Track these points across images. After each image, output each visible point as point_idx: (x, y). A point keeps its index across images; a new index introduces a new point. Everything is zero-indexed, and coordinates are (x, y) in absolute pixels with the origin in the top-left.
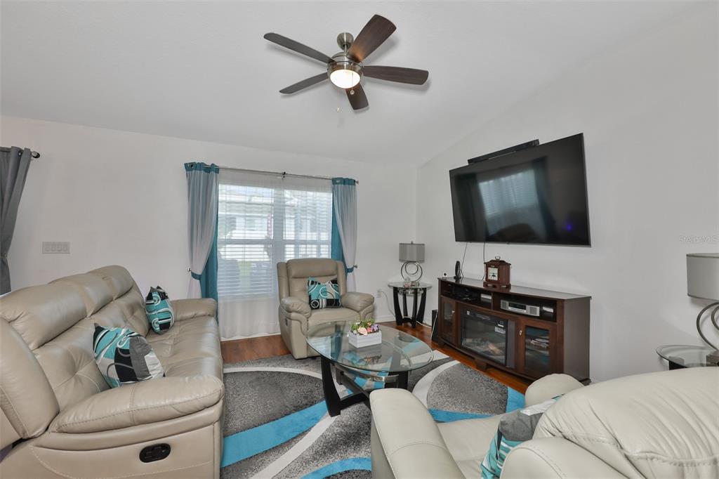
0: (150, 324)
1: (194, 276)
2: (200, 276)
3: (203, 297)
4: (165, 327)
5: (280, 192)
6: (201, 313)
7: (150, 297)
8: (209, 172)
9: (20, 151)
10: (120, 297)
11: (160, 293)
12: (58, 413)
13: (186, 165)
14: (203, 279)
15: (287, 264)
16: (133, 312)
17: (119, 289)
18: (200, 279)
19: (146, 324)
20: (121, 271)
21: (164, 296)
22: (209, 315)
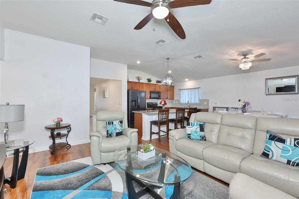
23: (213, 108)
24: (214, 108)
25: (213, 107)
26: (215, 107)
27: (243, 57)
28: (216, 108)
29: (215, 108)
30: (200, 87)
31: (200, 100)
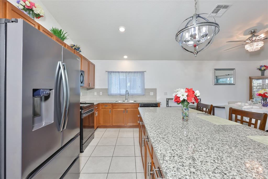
25: (167, 99)
28: (169, 100)
30: (145, 71)
31: (145, 89)
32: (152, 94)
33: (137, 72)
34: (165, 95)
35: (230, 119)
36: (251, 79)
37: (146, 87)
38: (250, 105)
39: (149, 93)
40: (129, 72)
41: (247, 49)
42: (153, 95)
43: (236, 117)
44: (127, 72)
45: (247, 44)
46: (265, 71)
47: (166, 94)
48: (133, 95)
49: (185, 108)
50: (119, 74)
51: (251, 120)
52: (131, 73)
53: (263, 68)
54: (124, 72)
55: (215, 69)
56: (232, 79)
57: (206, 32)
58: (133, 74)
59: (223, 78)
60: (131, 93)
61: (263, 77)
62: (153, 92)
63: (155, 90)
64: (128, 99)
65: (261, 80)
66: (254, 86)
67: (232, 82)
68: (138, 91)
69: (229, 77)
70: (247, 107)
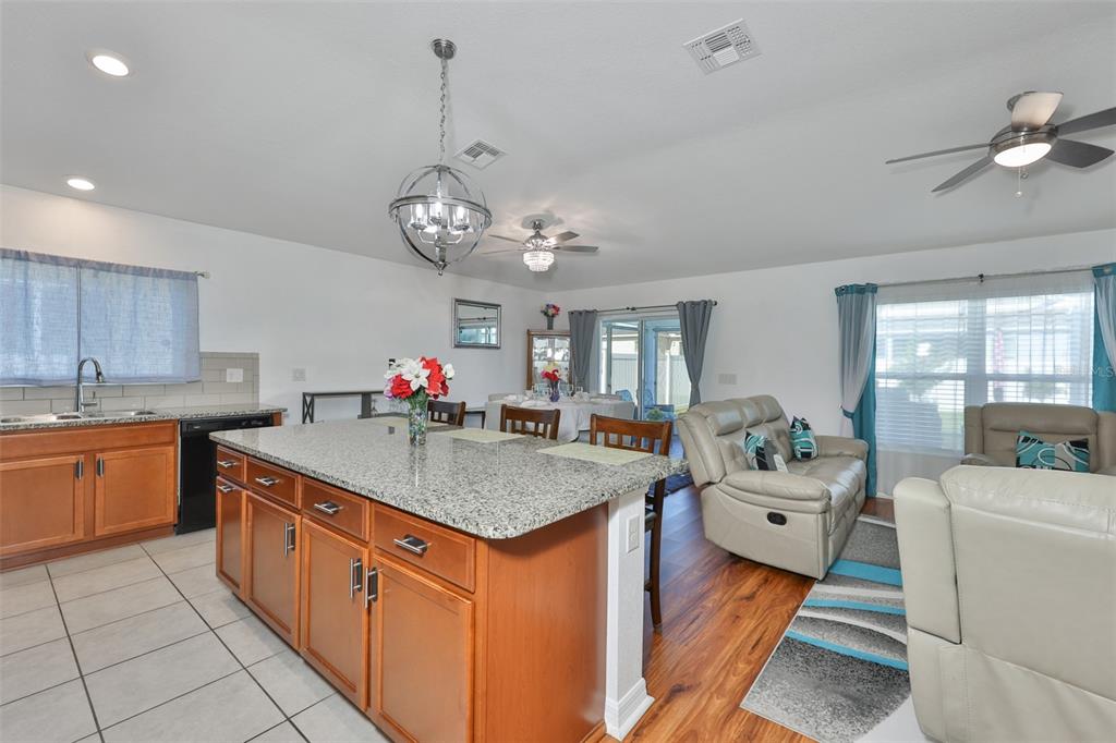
0: (793, 451)
1: (846, 413)
2: (853, 414)
3: (856, 437)
4: (807, 456)
5: (979, 303)
6: (846, 453)
7: (793, 426)
8: (864, 293)
9: (706, 302)
10: (769, 421)
11: (802, 423)
12: (725, 474)
13: (836, 289)
14: (857, 418)
15: (982, 409)
16: (778, 437)
17: (768, 414)
18: (852, 418)
19: (790, 451)
20: (771, 400)
21: (806, 427)
22: (856, 457)
23: (305, 401)
24: (308, 399)
25: (304, 395)
26: (313, 395)
27: (531, 233)
28: (317, 400)
29: (312, 402)
30: (203, 275)
31: (202, 356)
32: (235, 375)
33: (158, 274)
34: (296, 379)
35: (503, 429)
36: (530, 336)
37: (206, 347)
38: (531, 398)
39: (223, 371)
40: (98, 263)
41: (527, 263)
42: (241, 380)
43: (513, 425)
44: (86, 262)
45: (526, 251)
46: (555, 319)
47: (299, 375)
48: (124, 387)
49: (418, 410)
50: (27, 269)
51: (537, 426)
52: (118, 272)
53: (551, 311)
54: (67, 259)
55: (457, 300)
56: (494, 330)
57: (465, 218)
58: (129, 278)
59: (470, 327)
60: (112, 372)
61: (551, 332)
62: (241, 371)
63: (250, 362)
64: (95, 405)
65: (547, 340)
66: (536, 354)
67: (494, 341)
68: (158, 360)
69: (483, 327)
70: (526, 403)
